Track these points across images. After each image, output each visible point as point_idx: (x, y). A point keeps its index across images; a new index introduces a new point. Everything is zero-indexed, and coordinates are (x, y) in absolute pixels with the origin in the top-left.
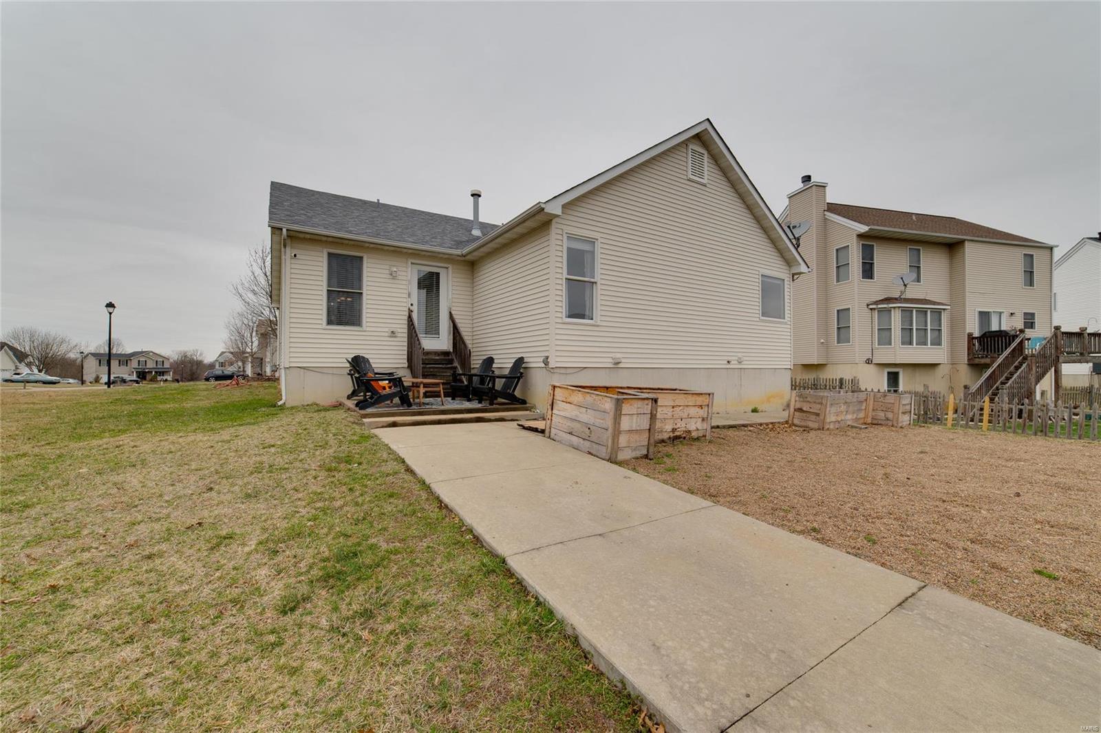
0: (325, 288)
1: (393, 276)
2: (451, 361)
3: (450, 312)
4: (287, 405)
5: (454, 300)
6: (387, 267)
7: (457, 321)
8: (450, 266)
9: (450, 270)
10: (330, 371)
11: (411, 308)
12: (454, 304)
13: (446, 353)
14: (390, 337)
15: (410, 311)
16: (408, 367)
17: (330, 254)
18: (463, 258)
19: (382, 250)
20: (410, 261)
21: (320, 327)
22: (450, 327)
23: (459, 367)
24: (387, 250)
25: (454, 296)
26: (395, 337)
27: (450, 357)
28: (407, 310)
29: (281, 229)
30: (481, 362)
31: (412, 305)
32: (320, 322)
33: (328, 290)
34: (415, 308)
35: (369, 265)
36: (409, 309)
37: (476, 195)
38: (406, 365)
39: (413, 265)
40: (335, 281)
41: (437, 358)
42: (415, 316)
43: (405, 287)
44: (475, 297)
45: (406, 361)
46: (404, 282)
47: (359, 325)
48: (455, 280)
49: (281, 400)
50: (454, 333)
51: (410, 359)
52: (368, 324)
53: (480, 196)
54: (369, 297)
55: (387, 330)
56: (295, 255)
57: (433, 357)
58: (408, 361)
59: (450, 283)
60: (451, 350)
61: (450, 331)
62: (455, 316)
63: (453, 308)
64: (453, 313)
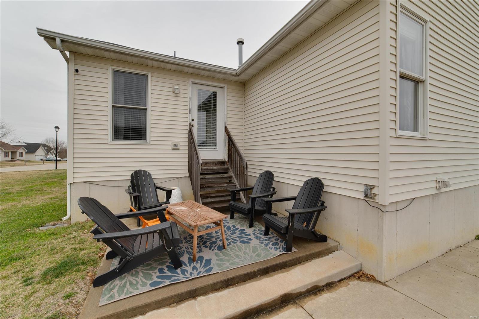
0: (110, 104)
1: (176, 94)
2: (226, 171)
3: (226, 127)
4: (73, 222)
5: (229, 116)
6: (171, 86)
7: (232, 134)
8: (225, 86)
9: (226, 89)
10: (116, 184)
11: (192, 123)
12: (229, 119)
13: (222, 163)
14: (173, 149)
15: (191, 126)
16: (189, 176)
17: (115, 72)
18: (236, 79)
19: (165, 69)
20: (191, 81)
21: (106, 142)
22: (225, 140)
23: (234, 177)
24: (170, 70)
25: (229, 112)
26: (178, 149)
27: (226, 167)
28: (188, 124)
29: (54, 39)
30: (258, 175)
31: (193, 120)
32: (105, 137)
33: (113, 106)
34: (195, 123)
35: (154, 83)
36: (190, 124)
37: (241, 43)
38: (188, 175)
39: (193, 84)
40: (122, 98)
41: (215, 168)
42: (195, 130)
43: (186, 104)
44: (246, 113)
45: (187, 171)
46: (186, 100)
47: (145, 140)
48: (229, 98)
49: (66, 215)
50: (229, 145)
51: (190, 170)
52: (153, 139)
53: (243, 43)
54: (153, 113)
55: (170, 143)
56: (77, 71)
57: (212, 168)
58: (189, 172)
59: (225, 101)
60: (227, 160)
61: (226, 143)
62: (230, 130)
63: (228, 123)
64: (228, 127)
